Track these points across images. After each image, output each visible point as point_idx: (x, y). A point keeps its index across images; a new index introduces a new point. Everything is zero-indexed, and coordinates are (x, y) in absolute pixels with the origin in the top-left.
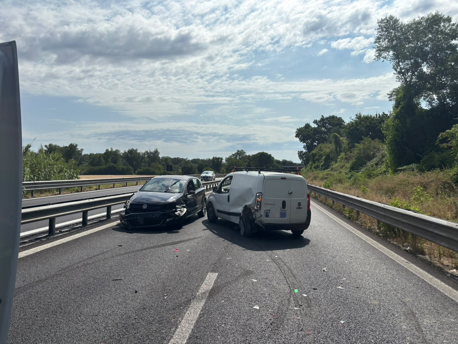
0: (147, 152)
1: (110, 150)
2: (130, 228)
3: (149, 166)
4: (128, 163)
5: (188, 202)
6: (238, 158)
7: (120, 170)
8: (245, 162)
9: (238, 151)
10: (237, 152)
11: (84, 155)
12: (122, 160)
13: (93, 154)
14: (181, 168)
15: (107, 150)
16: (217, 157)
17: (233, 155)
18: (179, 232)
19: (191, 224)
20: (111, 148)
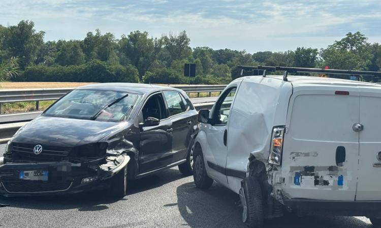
0: (166, 39)
1: (94, 34)
2: (6, 196)
3: (169, 65)
4: (129, 60)
5: (142, 143)
6: (348, 50)
7: (113, 73)
8: (364, 58)
9: (350, 34)
10: (346, 36)
11: (47, 43)
12: (119, 55)
13: (65, 41)
14: (230, 70)
15: (89, 34)
16: (306, 47)
17: (339, 43)
18: (106, 208)
19: (149, 191)
20: (98, 30)
